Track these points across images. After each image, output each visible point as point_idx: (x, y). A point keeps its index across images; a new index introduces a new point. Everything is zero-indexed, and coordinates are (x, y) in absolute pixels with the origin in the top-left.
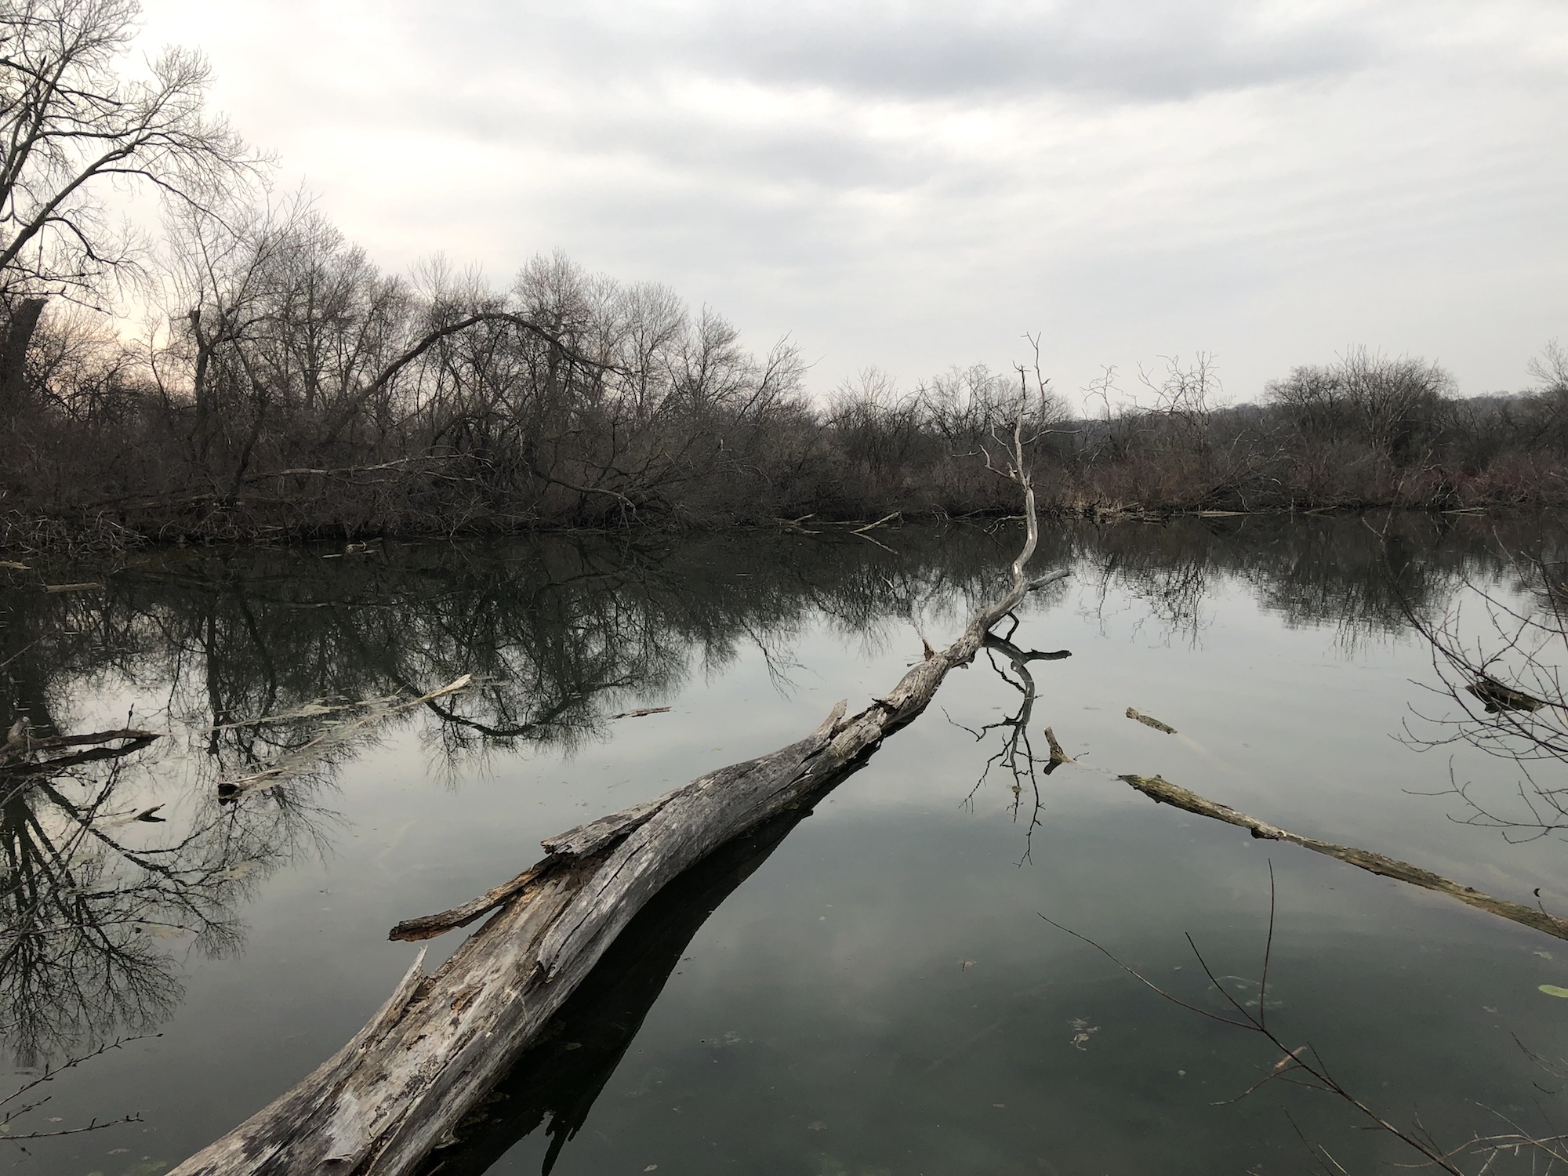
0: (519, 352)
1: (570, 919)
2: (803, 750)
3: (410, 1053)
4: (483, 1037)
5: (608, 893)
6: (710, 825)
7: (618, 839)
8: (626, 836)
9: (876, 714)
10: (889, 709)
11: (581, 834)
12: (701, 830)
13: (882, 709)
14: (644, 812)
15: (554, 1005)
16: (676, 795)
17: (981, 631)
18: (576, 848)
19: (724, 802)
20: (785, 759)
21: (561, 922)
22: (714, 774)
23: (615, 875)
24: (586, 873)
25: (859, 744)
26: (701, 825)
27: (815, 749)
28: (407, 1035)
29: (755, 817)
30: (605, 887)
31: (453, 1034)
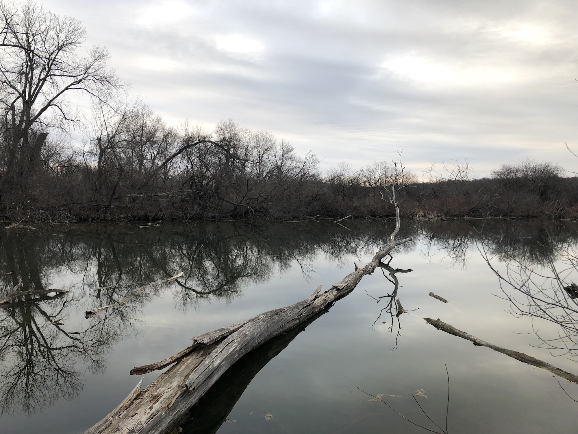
0: (216, 155)
1: (201, 368)
2: (302, 305)
3: (131, 421)
4: (161, 415)
5: (217, 358)
6: (263, 333)
7: (224, 337)
8: (227, 336)
9: (333, 291)
10: (338, 289)
11: (208, 335)
12: (259, 335)
13: (335, 289)
14: (235, 327)
15: (193, 402)
16: (250, 321)
17: (377, 261)
18: (205, 341)
19: (269, 324)
20: (295, 308)
21: (197, 369)
22: (266, 313)
23: (221, 352)
24: (210, 350)
25: (325, 303)
26: (259, 333)
27: (307, 304)
28: (131, 413)
29: (281, 330)
30: (216, 356)
31: (149, 413)
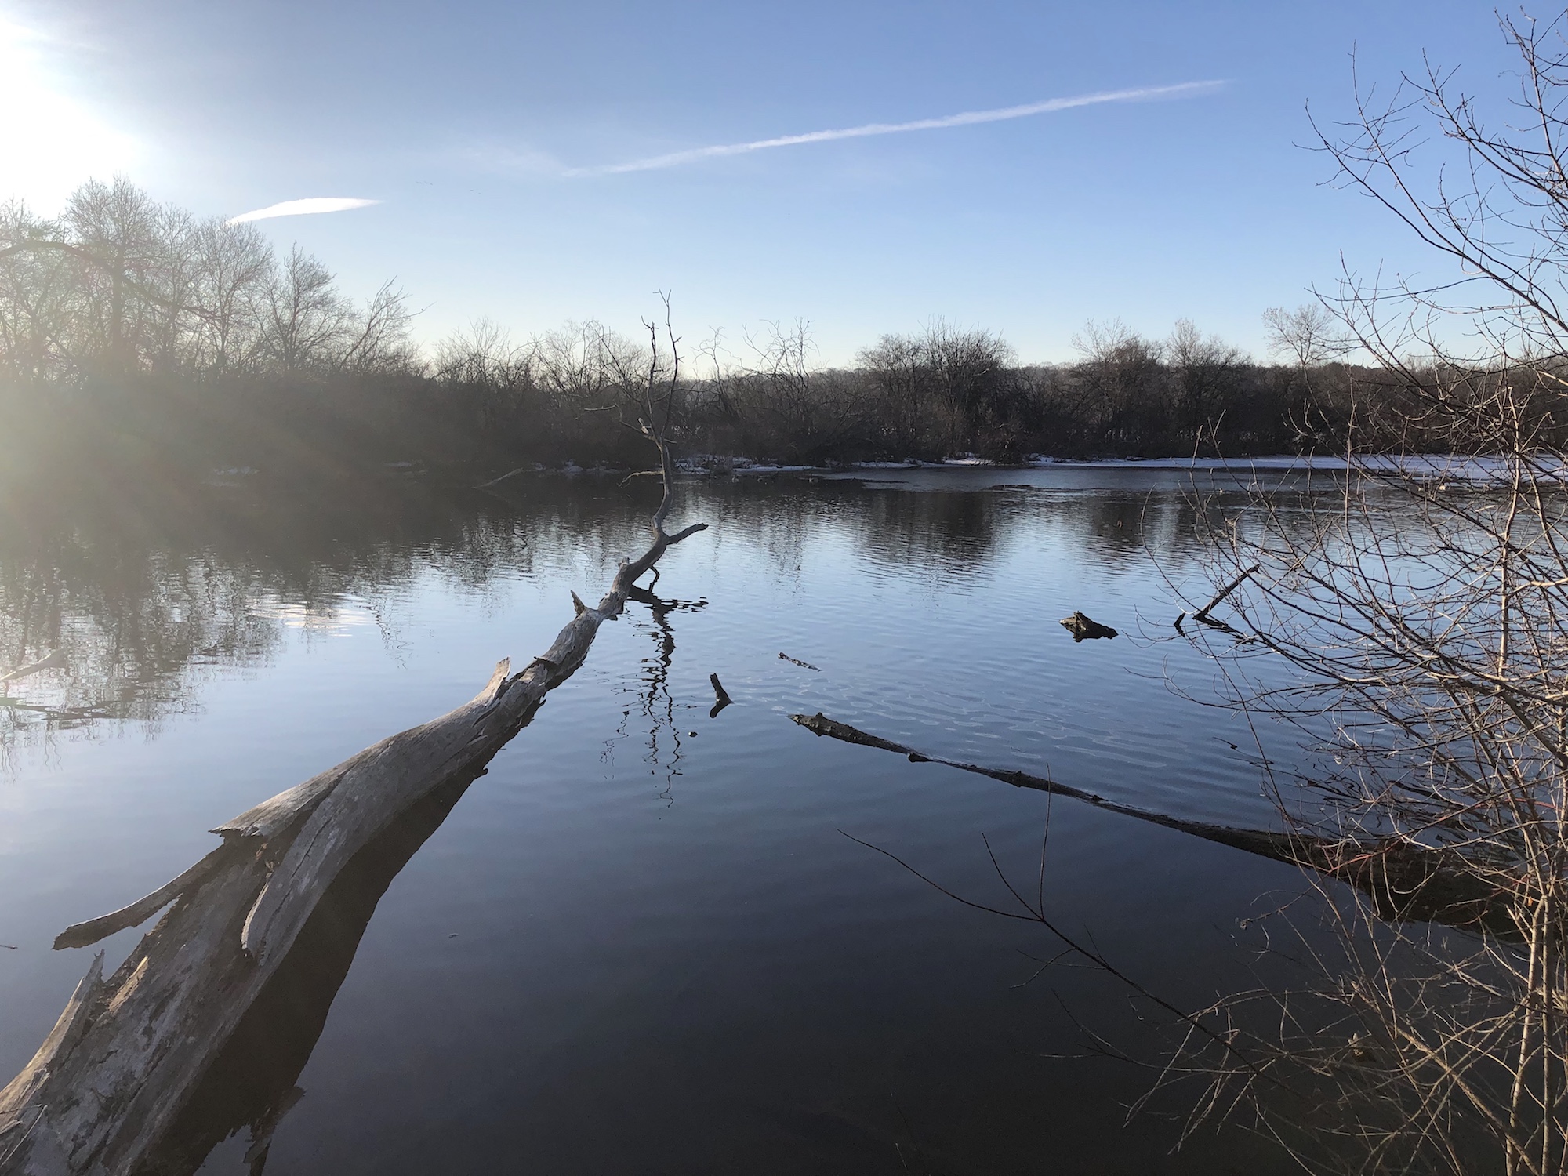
1: (269, 903)
2: (474, 714)
3: (102, 1074)
4: (183, 1043)
5: (303, 873)
6: (390, 794)
9: (537, 670)
10: (549, 665)
11: (264, 815)
12: (381, 801)
13: (541, 665)
16: (350, 767)
17: (626, 584)
18: (263, 829)
19: (401, 771)
21: (259, 907)
22: (388, 743)
23: (306, 854)
25: (527, 702)
27: (485, 710)
28: (93, 1052)
30: (299, 866)
31: (148, 1045)
